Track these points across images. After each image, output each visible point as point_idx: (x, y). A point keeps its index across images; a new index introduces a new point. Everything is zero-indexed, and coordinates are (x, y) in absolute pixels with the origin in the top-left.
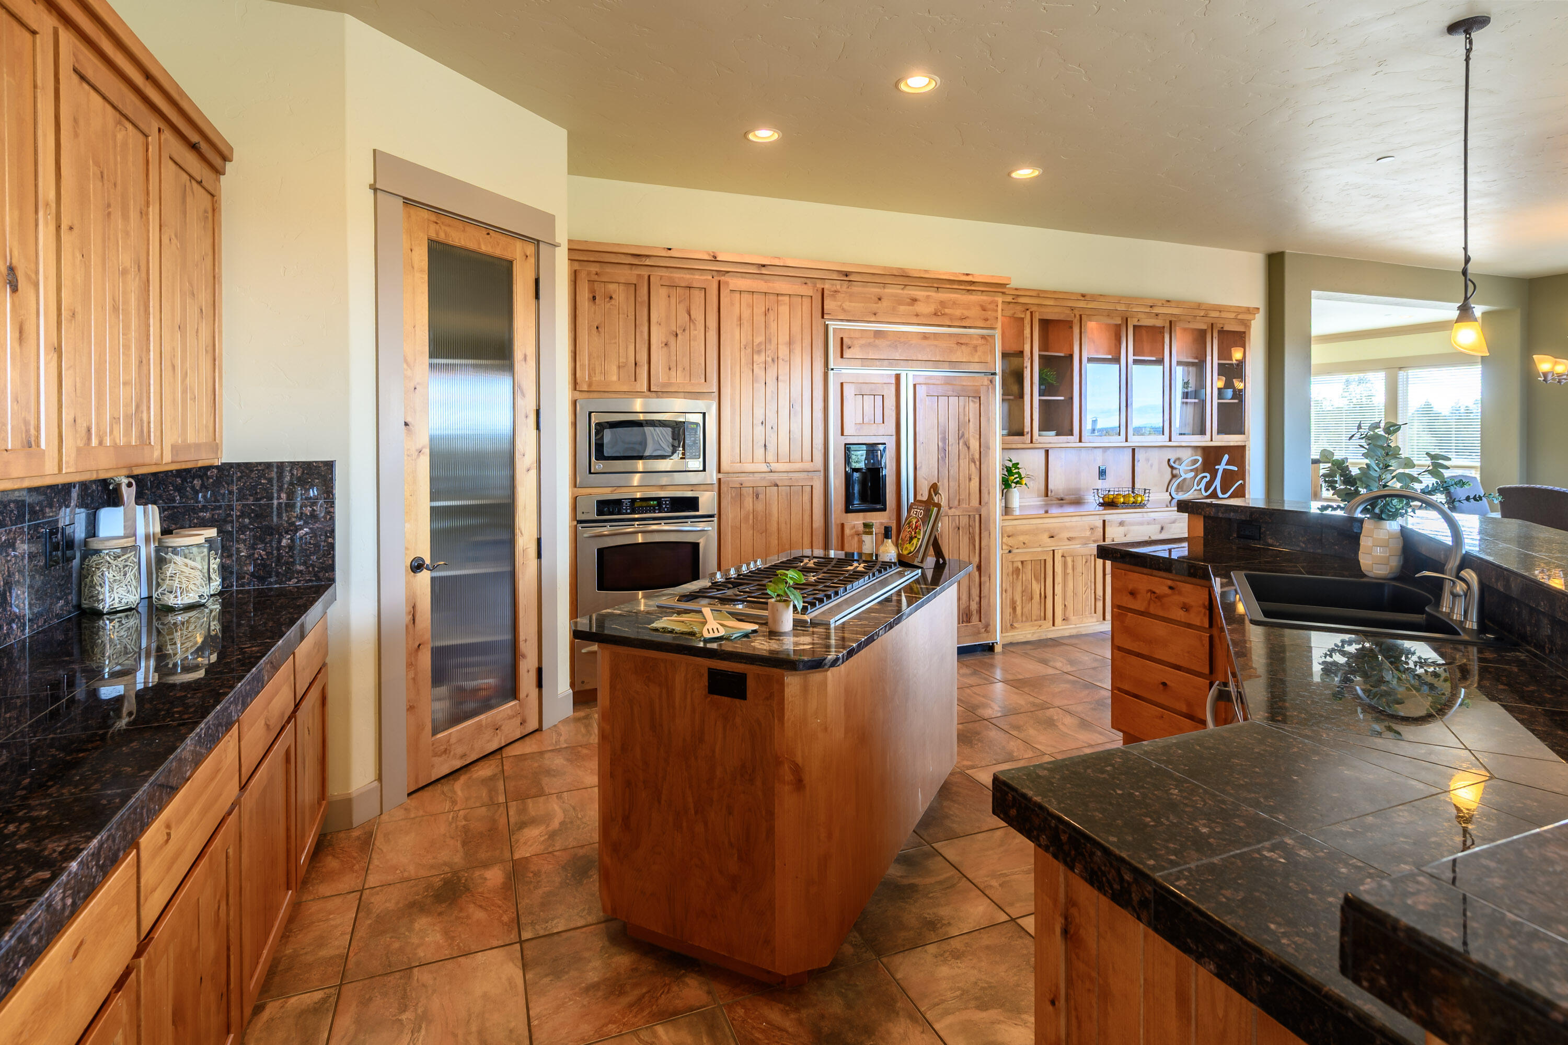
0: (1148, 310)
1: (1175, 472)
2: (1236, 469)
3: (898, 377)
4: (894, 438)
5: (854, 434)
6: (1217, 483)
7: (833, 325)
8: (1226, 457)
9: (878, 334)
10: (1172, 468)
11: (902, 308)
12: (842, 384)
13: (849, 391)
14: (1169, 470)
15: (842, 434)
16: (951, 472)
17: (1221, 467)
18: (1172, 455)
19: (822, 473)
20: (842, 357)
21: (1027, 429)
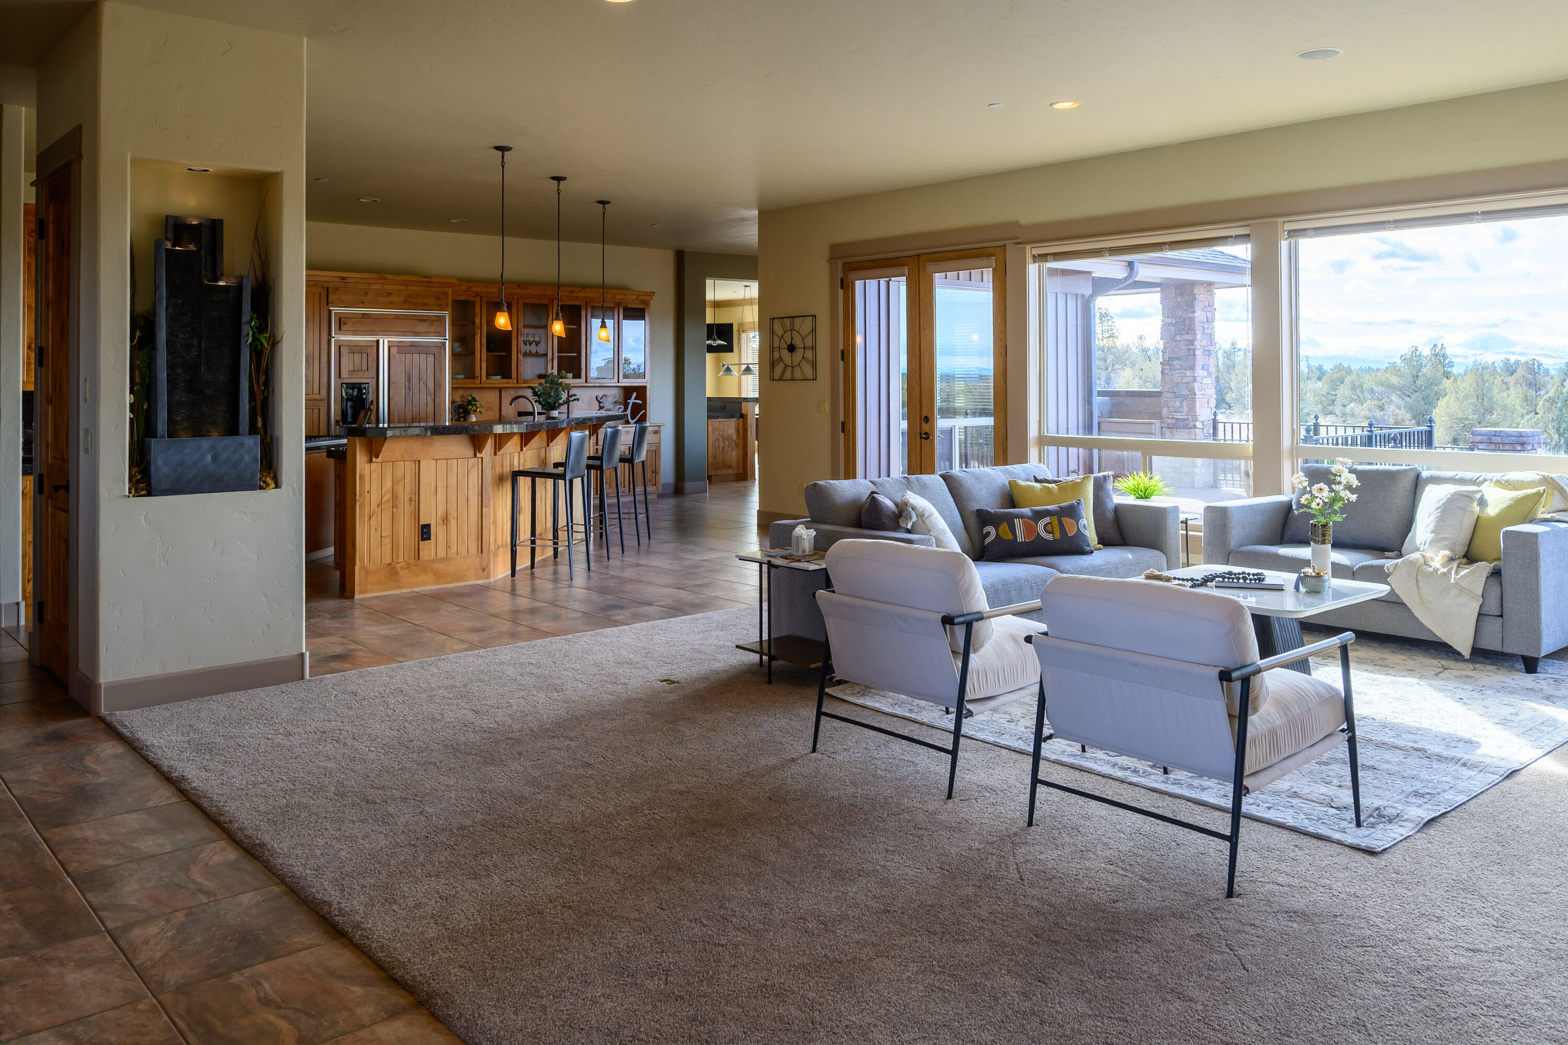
0: (568, 294)
1: (602, 405)
2: (640, 402)
3: (378, 342)
4: (375, 380)
5: (347, 378)
6: (629, 412)
7: (335, 310)
8: (635, 394)
9: (365, 316)
10: (600, 402)
11: (381, 299)
12: (340, 347)
13: (344, 351)
14: (598, 403)
15: (340, 377)
16: (414, 401)
17: (631, 401)
18: (600, 392)
19: (326, 402)
20: (340, 329)
21: (478, 374)
